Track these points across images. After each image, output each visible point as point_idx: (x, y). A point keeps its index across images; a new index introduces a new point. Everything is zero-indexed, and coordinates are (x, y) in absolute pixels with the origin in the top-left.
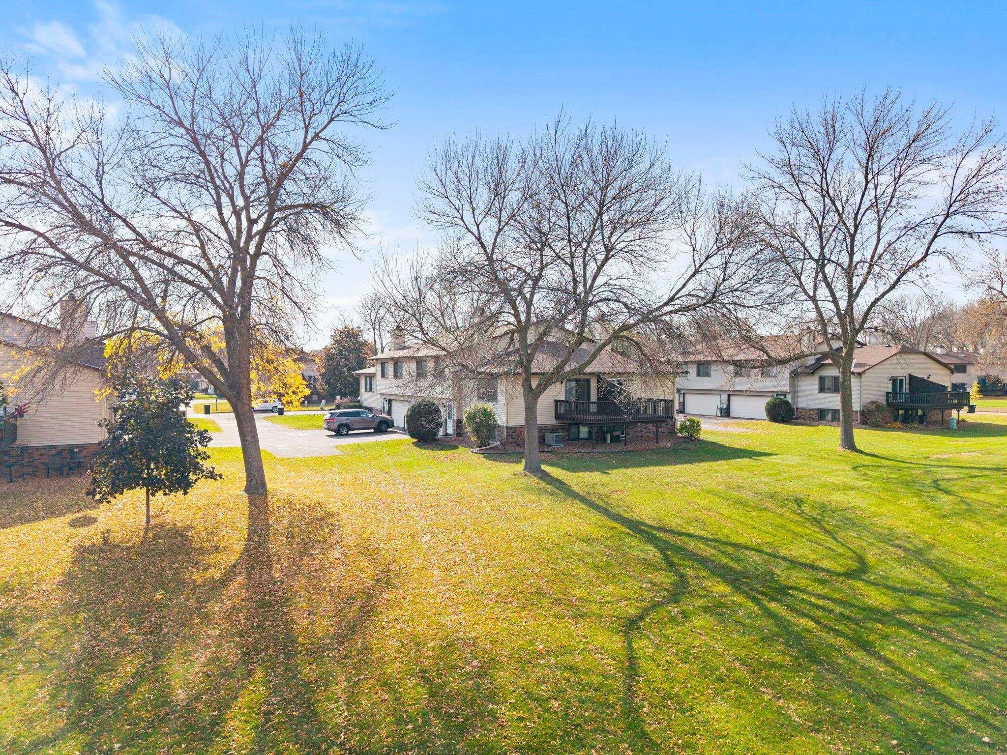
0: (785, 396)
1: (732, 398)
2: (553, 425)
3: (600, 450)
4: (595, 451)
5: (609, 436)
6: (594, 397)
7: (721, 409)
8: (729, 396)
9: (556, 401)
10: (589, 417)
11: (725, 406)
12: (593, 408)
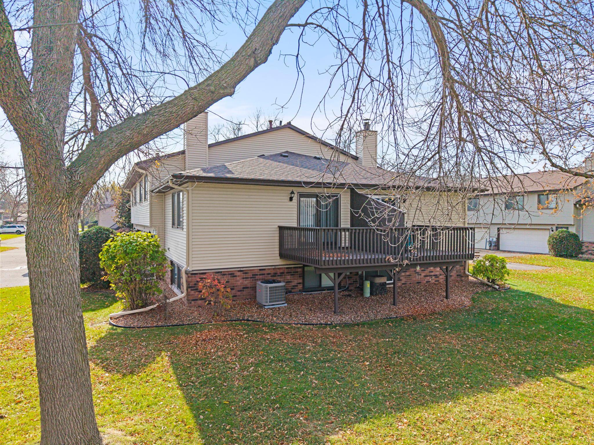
0: (567, 228)
1: (501, 231)
2: (275, 268)
3: (346, 318)
4: (336, 319)
5: (368, 284)
6: (345, 222)
7: (490, 243)
8: (499, 229)
9: (281, 228)
10: (335, 256)
11: (495, 240)
12: (345, 239)
